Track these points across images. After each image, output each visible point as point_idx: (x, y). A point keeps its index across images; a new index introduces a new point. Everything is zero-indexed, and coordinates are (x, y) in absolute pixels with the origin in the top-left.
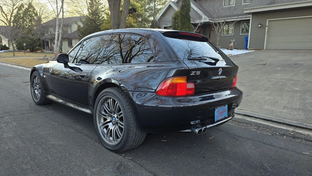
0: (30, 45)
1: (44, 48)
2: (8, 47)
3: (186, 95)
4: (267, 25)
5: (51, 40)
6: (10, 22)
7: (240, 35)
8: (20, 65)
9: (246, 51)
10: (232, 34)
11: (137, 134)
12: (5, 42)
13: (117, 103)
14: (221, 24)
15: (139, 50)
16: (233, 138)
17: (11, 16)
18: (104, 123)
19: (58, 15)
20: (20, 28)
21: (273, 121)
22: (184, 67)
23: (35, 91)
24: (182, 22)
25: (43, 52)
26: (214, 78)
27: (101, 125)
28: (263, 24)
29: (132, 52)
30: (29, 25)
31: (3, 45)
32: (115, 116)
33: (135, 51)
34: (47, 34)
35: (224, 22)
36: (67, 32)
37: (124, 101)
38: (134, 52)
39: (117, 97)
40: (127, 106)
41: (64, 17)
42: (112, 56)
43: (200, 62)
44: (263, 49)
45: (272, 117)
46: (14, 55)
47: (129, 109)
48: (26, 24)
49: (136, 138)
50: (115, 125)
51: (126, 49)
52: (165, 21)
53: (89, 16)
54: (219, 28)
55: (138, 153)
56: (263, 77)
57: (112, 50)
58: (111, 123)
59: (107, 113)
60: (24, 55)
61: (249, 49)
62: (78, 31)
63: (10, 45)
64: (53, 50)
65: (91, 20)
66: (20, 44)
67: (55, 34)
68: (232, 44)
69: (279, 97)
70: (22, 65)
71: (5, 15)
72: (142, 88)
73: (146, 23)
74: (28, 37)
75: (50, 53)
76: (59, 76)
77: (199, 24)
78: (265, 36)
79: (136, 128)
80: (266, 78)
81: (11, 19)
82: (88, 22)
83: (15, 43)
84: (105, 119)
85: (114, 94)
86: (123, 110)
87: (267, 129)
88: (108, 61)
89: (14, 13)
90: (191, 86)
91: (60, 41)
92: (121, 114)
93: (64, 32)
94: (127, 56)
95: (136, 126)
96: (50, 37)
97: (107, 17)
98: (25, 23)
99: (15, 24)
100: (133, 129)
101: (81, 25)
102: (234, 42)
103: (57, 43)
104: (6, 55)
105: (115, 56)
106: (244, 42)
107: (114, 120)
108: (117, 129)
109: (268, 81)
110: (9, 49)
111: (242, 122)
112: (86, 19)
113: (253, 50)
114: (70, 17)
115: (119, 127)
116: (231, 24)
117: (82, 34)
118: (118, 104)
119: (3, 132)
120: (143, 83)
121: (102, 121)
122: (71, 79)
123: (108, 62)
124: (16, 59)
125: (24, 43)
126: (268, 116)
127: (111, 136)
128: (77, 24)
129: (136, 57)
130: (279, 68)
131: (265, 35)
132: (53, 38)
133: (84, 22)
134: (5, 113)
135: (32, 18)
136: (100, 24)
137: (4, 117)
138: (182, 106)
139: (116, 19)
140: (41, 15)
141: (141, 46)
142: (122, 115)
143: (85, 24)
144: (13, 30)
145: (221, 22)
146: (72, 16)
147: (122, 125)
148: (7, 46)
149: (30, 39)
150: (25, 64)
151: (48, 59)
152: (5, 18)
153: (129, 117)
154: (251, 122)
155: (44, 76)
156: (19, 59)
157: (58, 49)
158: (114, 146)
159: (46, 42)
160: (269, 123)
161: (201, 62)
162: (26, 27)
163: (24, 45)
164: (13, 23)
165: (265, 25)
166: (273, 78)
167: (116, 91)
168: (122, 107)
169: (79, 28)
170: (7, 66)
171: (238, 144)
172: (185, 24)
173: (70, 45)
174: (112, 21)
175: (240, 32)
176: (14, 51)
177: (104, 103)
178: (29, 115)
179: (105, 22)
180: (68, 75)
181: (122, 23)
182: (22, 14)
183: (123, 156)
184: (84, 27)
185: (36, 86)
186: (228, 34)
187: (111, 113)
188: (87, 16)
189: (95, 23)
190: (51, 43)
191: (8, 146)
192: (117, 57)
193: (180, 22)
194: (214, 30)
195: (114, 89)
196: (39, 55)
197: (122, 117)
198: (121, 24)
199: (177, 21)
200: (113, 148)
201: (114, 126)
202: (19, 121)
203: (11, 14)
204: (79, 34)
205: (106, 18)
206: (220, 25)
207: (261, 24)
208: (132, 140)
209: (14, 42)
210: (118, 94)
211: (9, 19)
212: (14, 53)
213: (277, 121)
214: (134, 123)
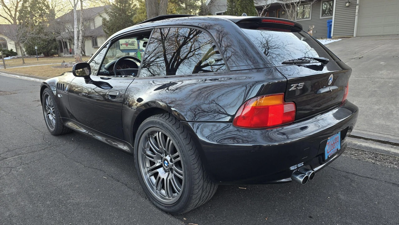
0: (43, 48)
1: (62, 51)
2: (16, 52)
3: (282, 123)
4: (357, 3)
5: (70, 40)
6: (14, 19)
7: (320, 18)
8: (31, 75)
9: (330, 40)
10: (309, 18)
11: (205, 187)
12: (11, 46)
13: (170, 140)
14: (295, 5)
15: (190, 50)
16: (345, 177)
17: (16, 11)
18: (151, 169)
19: (75, 5)
20: (27, 27)
21: (392, 143)
22: (277, 78)
23: (48, 116)
24: (243, 5)
25: (60, 56)
26: (323, 91)
27: (147, 171)
28: (352, 2)
29: (181, 53)
30: (39, 22)
31: (9, 49)
32: (168, 158)
33: (184, 51)
34: (64, 32)
35: (299, 3)
36: (89, 27)
37: (181, 137)
38: (183, 53)
39: (169, 130)
40: (187, 146)
41: (83, 8)
42: (153, 61)
43: (299, 66)
44: (352, 36)
45: (388, 136)
46: (24, 63)
47: (190, 150)
48: (35, 21)
49: (204, 193)
50: (168, 171)
51: (171, 49)
52: (218, 6)
53: (117, 5)
54: (292, 11)
55: (207, 214)
56: (362, 76)
57: (152, 53)
58: (162, 169)
59: (154, 153)
60: (37, 61)
61: (333, 37)
62: (104, 26)
63: (18, 50)
64: (74, 53)
65: (120, 9)
66: (30, 47)
67: (74, 31)
68: (311, 32)
69: (392, 105)
70: (34, 76)
71: (8, 11)
72: (209, 114)
73: (191, 10)
74: (40, 37)
75: (70, 57)
76: (80, 94)
77: (265, 6)
78: (355, 18)
79: (203, 180)
80: (368, 78)
81: (15, 15)
82: (116, 13)
83: (24, 47)
84: (152, 163)
85: (164, 127)
86: (180, 150)
87: (389, 158)
88: (148, 68)
89: (19, 6)
90: (289, 108)
91: (81, 41)
92: (178, 156)
93: (86, 28)
94: (173, 60)
95: (203, 175)
96: (67, 36)
97: (140, 5)
98: (34, 18)
99: (21, 21)
100: (198, 181)
101: (106, 18)
102: (314, 29)
103: (77, 44)
104: (13, 63)
105: (158, 61)
106: (326, 28)
107: (166, 165)
108: (173, 179)
109: (371, 82)
110: (17, 55)
111: (349, 148)
112: (113, 9)
113: (339, 38)
114: (92, 7)
115: (175, 176)
116: (308, 4)
117: (109, 30)
118: (171, 142)
119: (3, 184)
120: (209, 104)
121: (148, 165)
122: (98, 98)
123: (149, 70)
124: (27, 68)
125: (35, 45)
126: (382, 135)
127: (163, 187)
128: (101, 16)
129: (186, 61)
130: (382, 62)
131: (355, 16)
132: (71, 37)
133: (110, 13)
134: (9, 151)
135: (42, 12)
136: (131, 15)
137: (7, 158)
138: (277, 144)
139: (153, 6)
140: (54, 7)
141: (193, 43)
142: (179, 159)
143: (112, 17)
144: (19, 29)
145: (295, 3)
146: (94, 6)
147: (181, 175)
148: (14, 50)
149: (43, 40)
150: (37, 74)
151: (68, 65)
152: (9, 14)
153: (191, 164)
154: (362, 147)
155: (59, 96)
156: (30, 67)
157: (79, 52)
158: (169, 205)
159: (63, 42)
160: (388, 147)
161: (301, 66)
162: (36, 24)
163: (36, 48)
164: (19, 20)
165: (355, 4)
166: (378, 78)
167: (167, 121)
168: (178, 147)
169: (104, 22)
170: (15, 77)
171: (355, 188)
172: (246, 8)
173: (95, 45)
174: (148, 10)
175: (320, 15)
176: (23, 56)
177: (149, 138)
178: (42, 152)
179: (138, 12)
180: (93, 93)
181: (161, 11)
182: (28, 7)
183: (185, 222)
184: (111, 20)
185: (50, 109)
186: (303, 18)
187: (161, 154)
188: (113, 4)
189: (125, 14)
190: (70, 44)
191: (9, 210)
192: (159, 62)
193: (239, 5)
194: (284, 14)
195: (163, 117)
196: (56, 60)
197: (179, 162)
198: (161, 13)
199: (234, 4)
200: (168, 208)
201: (167, 174)
202: (27, 164)
203: (15, 8)
204: (105, 29)
205: (139, 7)
206: (294, 7)
207: (349, 2)
208: (197, 198)
209: (22, 45)
210: (171, 125)
211: (13, 16)
212: (23, 61)
213: (397, 143)
214: (200, 171)
